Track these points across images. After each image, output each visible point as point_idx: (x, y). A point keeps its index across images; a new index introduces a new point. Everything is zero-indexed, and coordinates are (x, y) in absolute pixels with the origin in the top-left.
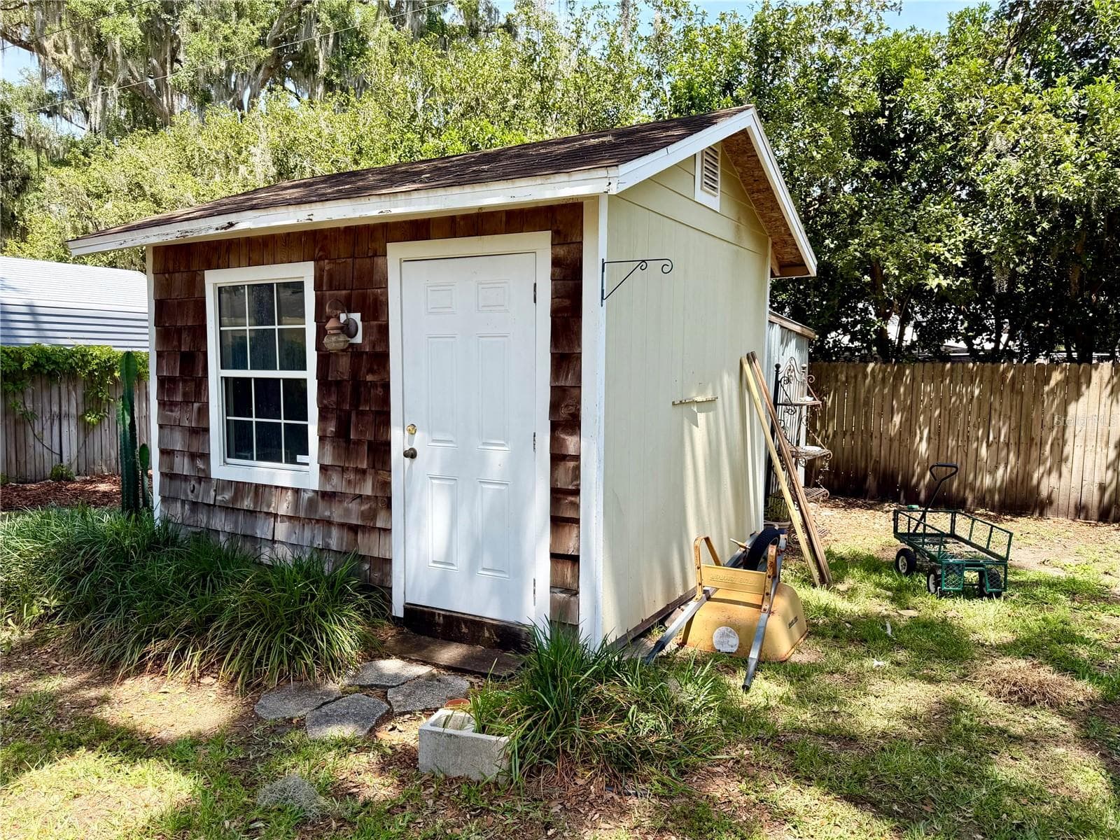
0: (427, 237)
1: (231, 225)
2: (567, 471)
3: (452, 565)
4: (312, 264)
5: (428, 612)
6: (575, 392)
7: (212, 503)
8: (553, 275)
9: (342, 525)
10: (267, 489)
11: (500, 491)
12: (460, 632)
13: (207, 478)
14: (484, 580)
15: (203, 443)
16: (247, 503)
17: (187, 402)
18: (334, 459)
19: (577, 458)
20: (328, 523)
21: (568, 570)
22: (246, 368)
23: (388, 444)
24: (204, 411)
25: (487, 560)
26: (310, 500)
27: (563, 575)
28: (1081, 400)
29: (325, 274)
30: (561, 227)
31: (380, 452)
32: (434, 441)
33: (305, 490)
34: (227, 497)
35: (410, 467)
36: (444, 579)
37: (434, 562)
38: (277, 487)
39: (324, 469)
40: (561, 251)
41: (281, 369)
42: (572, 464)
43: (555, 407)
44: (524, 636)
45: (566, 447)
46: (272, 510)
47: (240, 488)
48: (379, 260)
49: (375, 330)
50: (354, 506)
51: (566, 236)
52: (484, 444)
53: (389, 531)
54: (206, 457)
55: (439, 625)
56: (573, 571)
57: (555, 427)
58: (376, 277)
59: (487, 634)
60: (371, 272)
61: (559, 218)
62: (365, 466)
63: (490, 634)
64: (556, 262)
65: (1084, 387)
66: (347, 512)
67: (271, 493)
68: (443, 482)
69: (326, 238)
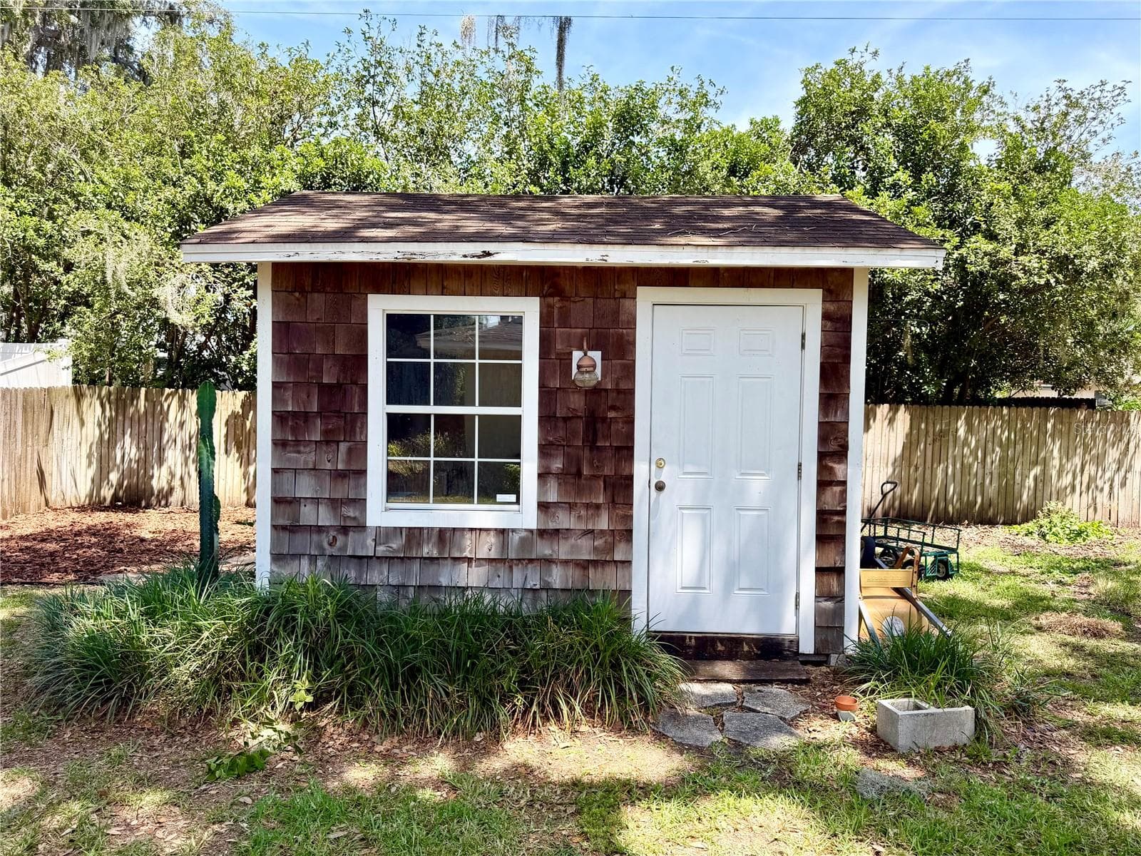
0: (685, 284)
1: (488, 254)
2: (834, 494)
3: (704, 588)
4: (537, 299)
5: (677, 637)
6: (844, 426)
7: (371, 554)
8: (823, 326)
9: (566, 562)
10: (458, 534)
11: (759, 516)
12: (715, 649)
13: (362, 528)
14: (741, 600)
15: (357, 487)
16: (428, 550)
17: (329, 440)
18: (559, 495)
19: (844, 483)
20: (549, 561)
21: (833, 581)
22: (428, 403)
23: (631, 478)
24: (359, 450)
25: (744, 581)
26: (522, 540)
27: (829, 585)
28: (870, 431)
29: (556, 311)
30: (832, 287)
31: (621, 488)
32: (685, 473)
33: (513, 530)
34: (394, 546)
35: (657, 499)
36: (695, 602)
37: (683, 588)
38: (471, 530)
39: (543, 506)
40: (832, 307)
41: (480, 405)
42: (837, 489)
43: (823, 439)
44: (787, 644)
45: (835, 474)
46: (467, 554)
47: (414, 535)
48: (627, 303)
49: (618, 367)
50: (585, 543)
51: (838, 295)
52: (742, 474)
53: (630, 562)
54: (361, 502)
55: (689, 647)
56: (838, 581)
57: (822, 456)
58: (623, 317)
59: (746, 648)
60: (617, 312)
61: (830, 279)
62: (601, 501)
63: (750, 647)
64: (826, 316)
65: (872, 421)
66: (574, 548)
67: (463, 536)
68: (694, 512)
69: (558, 275)
